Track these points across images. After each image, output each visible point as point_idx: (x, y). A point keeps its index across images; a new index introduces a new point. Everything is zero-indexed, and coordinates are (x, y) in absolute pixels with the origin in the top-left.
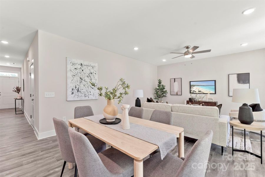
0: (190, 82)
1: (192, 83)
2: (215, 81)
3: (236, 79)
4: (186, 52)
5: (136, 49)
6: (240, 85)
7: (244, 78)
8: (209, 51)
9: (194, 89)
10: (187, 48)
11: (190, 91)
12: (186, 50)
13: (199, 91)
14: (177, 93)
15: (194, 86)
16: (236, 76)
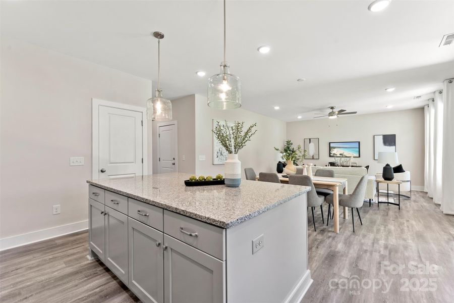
0: (330, 143)
1: (332, 145)
2: (359, 142)
3: (382, 141)
4: (330, 113)
5: (277, 108)
6: (386, 147)
7: (389, 140)
8: (355, 113)
9: (334, 151)
10: (332, 108)
11: (330, 153)
12: (331, 110)
13: (340, 154)
14: (313, 156)
15: (334, 148)
16: (382, 137)
